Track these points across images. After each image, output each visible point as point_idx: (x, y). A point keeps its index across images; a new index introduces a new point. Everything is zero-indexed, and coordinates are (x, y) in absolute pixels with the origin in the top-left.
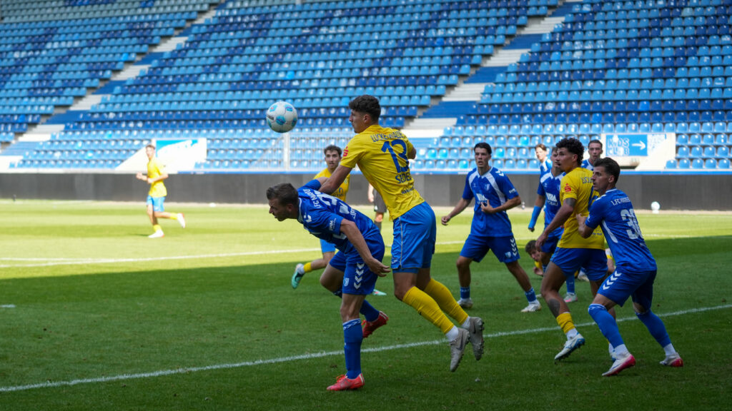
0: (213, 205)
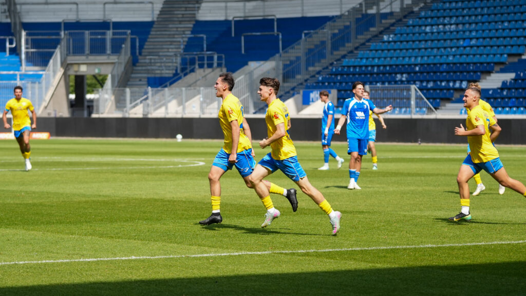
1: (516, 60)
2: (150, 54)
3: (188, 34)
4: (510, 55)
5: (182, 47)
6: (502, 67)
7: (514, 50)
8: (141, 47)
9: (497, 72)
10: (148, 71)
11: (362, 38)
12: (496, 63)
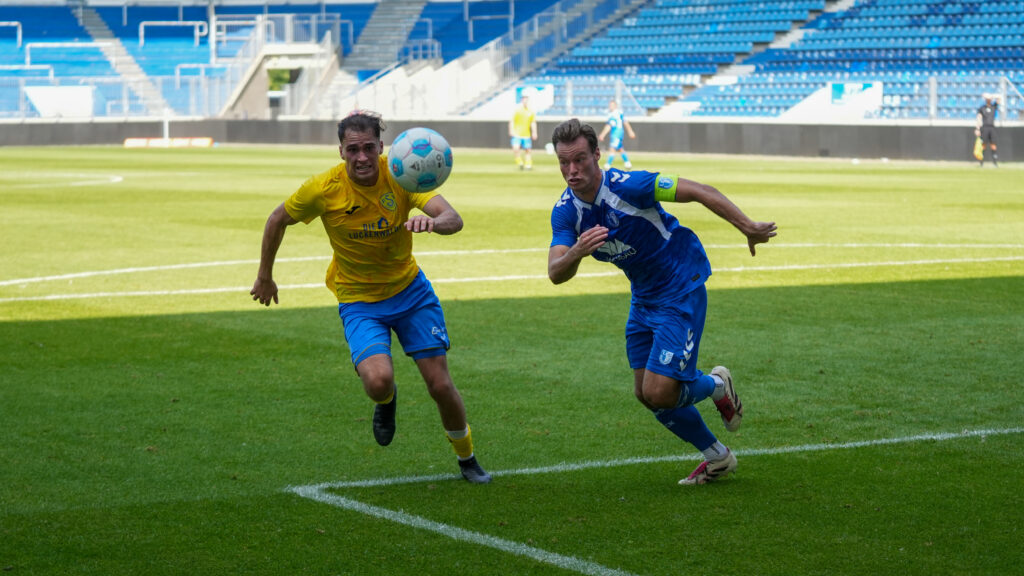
0: (856, 161)
1: (761, 49)
2: (367, 42)
3: (416, 18)
4: (756, 44)
5: (405, 33)
6: (746, 58)
7: (762, 38)
8: (357, 34)
9: (739, 64)
10: (360, 64)
11: (604, 22)
12: (738, 54)
